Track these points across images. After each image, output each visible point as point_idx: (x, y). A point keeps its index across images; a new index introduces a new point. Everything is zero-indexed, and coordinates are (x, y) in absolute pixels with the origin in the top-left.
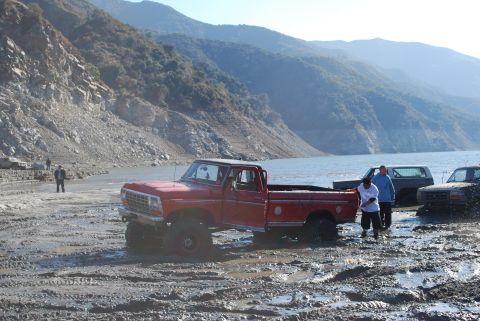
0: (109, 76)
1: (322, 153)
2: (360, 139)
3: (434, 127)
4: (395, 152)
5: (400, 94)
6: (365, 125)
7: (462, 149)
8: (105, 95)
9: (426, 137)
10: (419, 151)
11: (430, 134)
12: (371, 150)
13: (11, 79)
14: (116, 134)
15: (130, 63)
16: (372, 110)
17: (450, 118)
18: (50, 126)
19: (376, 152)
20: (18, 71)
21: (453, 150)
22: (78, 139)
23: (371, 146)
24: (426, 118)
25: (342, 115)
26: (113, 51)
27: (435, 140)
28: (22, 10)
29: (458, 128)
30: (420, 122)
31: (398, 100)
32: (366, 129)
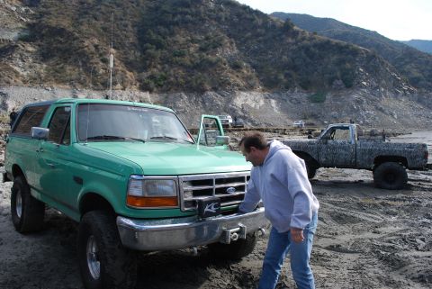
0: (414, 82)
8: (412, 92)
13: (361, 87)
14: (418, 113)
15: (427, 74)
18: (381, 109)
20: (365, 83)
22: (396, 116)
26: (417, 68)
28: (367, 52)
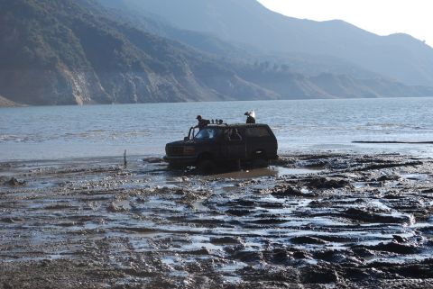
1: (12, 103)
2: (63, 83)
3: (158, 69)
4: (109, 102)
5: (114, 24)
6: (69, 64)
7: (195, 99)
9: (148, 82)
10: (141, 101)
11: (154, 80)
12: (78, 99)
16: (78, 45)
17: (179, 58)
19: (85, 102)
21: (184, 101)
23: (78, 94)
24: (149, 57)
25: (38, 50)
27: (160, 87)
29: (189, 72)
30: (142, 63)
31: (113, 32)
32: (71, 70)
